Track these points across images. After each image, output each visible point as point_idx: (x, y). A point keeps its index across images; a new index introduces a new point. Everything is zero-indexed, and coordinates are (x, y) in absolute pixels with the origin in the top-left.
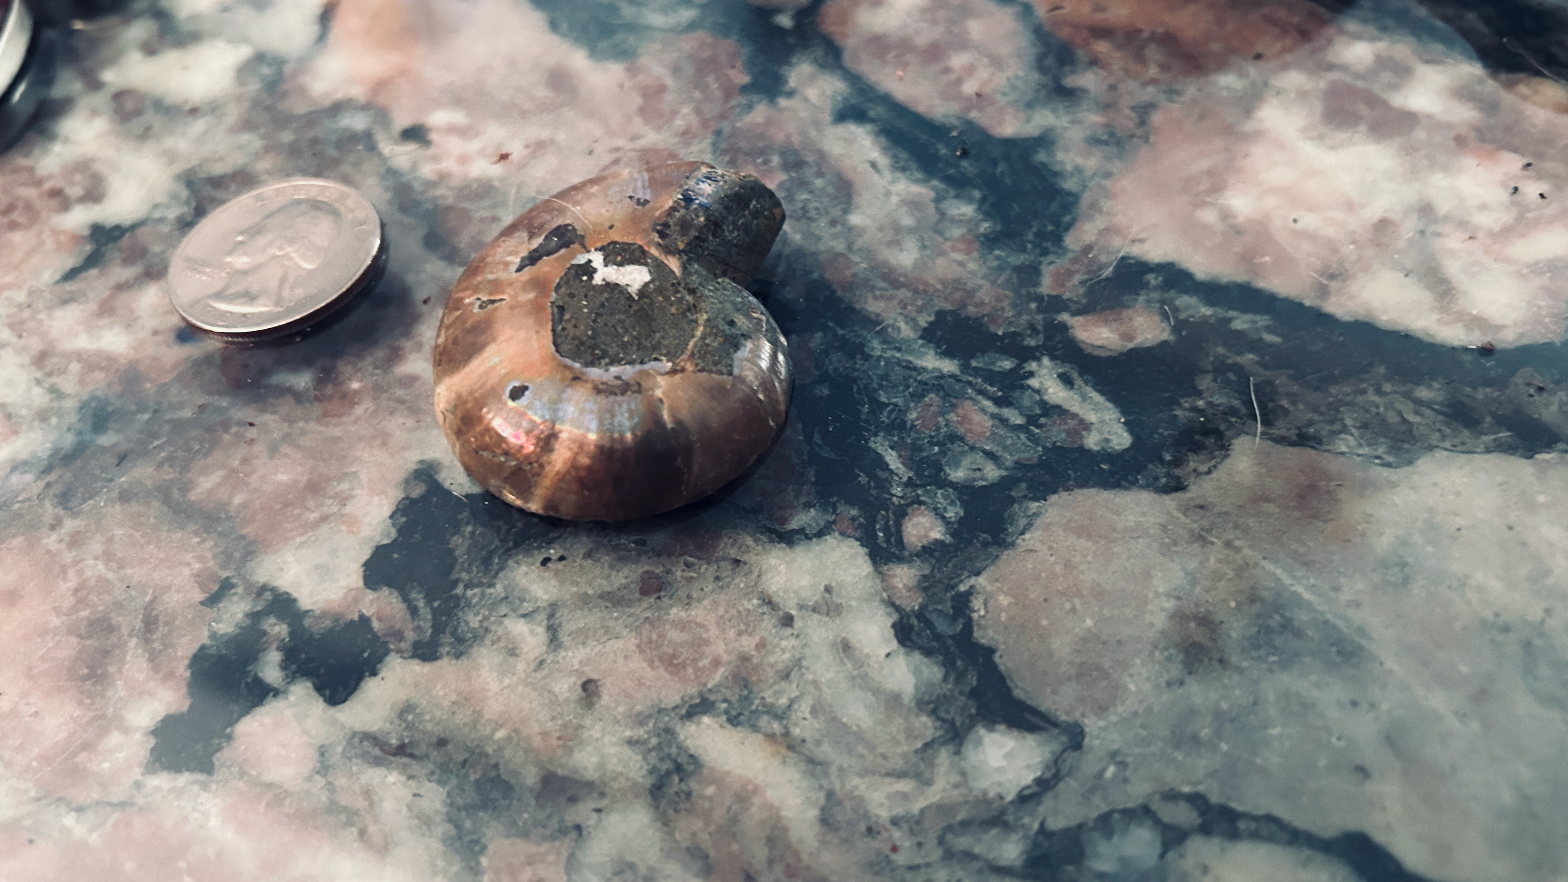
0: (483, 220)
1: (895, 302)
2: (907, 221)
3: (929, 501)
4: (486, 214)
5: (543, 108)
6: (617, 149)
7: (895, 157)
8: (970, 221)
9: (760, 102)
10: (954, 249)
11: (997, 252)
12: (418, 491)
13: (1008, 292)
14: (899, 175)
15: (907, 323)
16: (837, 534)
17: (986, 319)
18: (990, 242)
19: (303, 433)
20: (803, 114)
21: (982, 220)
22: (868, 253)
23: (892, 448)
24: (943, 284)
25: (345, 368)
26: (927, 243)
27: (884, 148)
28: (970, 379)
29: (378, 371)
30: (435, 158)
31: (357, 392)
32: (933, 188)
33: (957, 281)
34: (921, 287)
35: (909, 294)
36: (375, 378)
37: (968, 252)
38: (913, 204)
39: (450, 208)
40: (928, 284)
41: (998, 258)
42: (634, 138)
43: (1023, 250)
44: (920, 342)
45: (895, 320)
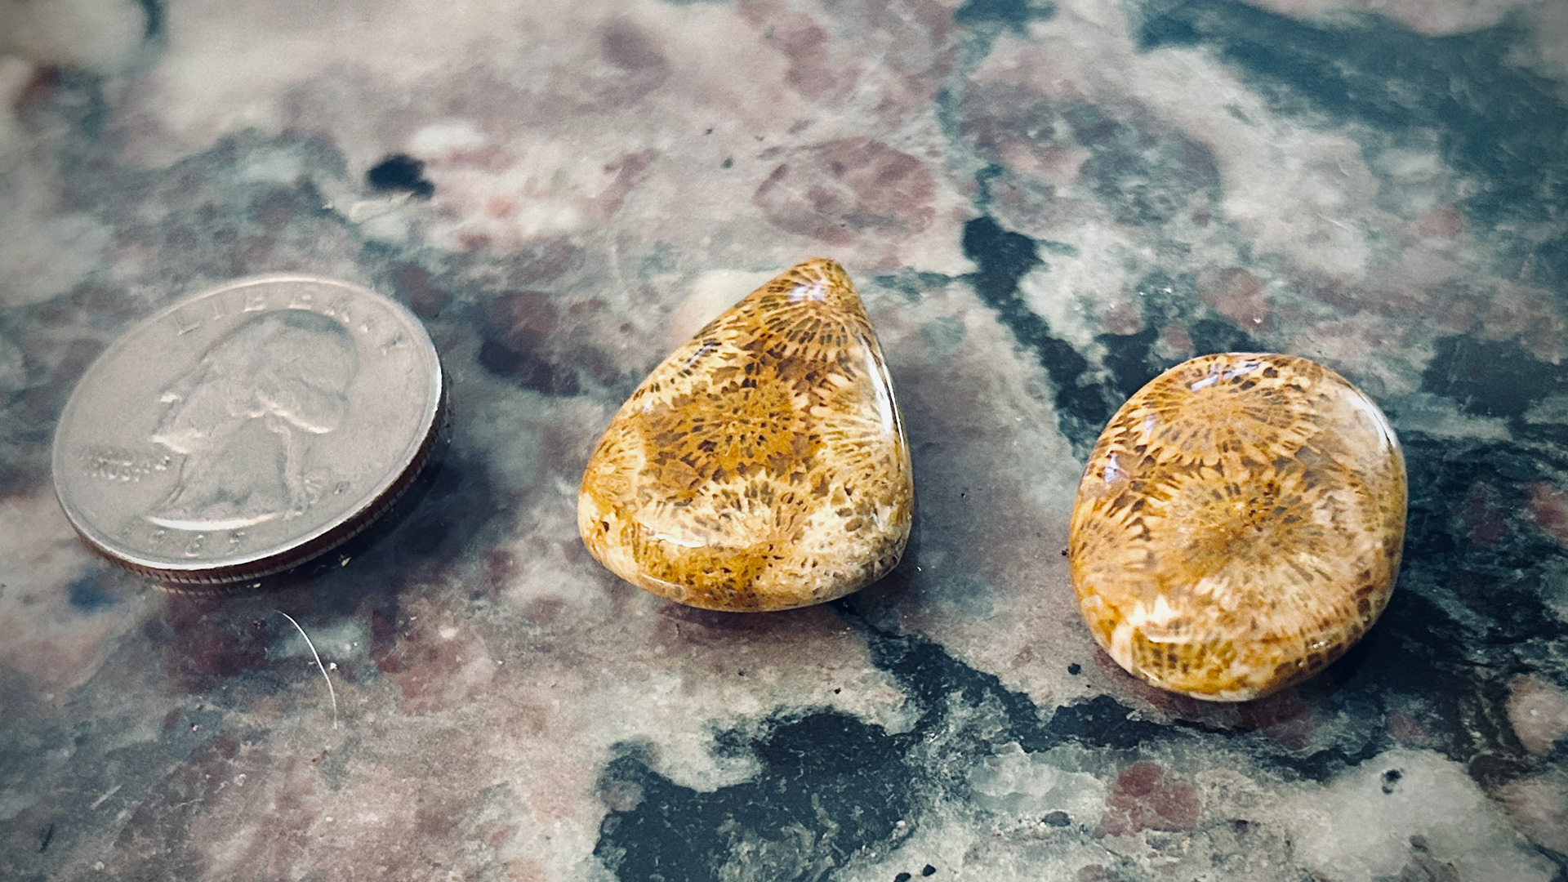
0: (576, 309)
1: (1357, 336)
2: (1329, 196)
3: (1536, 662)
4: (579, 298)
5: (612, 99)
6: (774, 151)
7: (1267, 92)
8: (1434, 182)
9: (995, 34)
10: (1426, 232)
11: (1502, 227)
12: (630, 798)
13: (1546, 291)
14: (1286, 121)
15: (1389, 368)
16: (1398, 745)
17: (1524, 342)
18: (1485, 210)
19: (379, 733)
20: (1082, 44)
21: (1453, 178)
22: (1281, 261)
23: (1442, 584)
24: (1428, 292)
25: (417, 605)
26: (1375, 229)
27: (1245, 81)
28: (1534, 445)
29: (481, 602)
30: (449, 213)
31: (456, 646)
32: (1352, 136)
33: (1450, 284)
34: (1392, 304)
35: (1377, 319)
36: (478, 614)
37: (1453, 233)
38: (1327, 167)
39: (508, 296)
40: (1402, 298)
41: (1506, 236)
42: (798, 127)
43: (1544, 216)
44: (1426, 396)
45: (1368, 367)
